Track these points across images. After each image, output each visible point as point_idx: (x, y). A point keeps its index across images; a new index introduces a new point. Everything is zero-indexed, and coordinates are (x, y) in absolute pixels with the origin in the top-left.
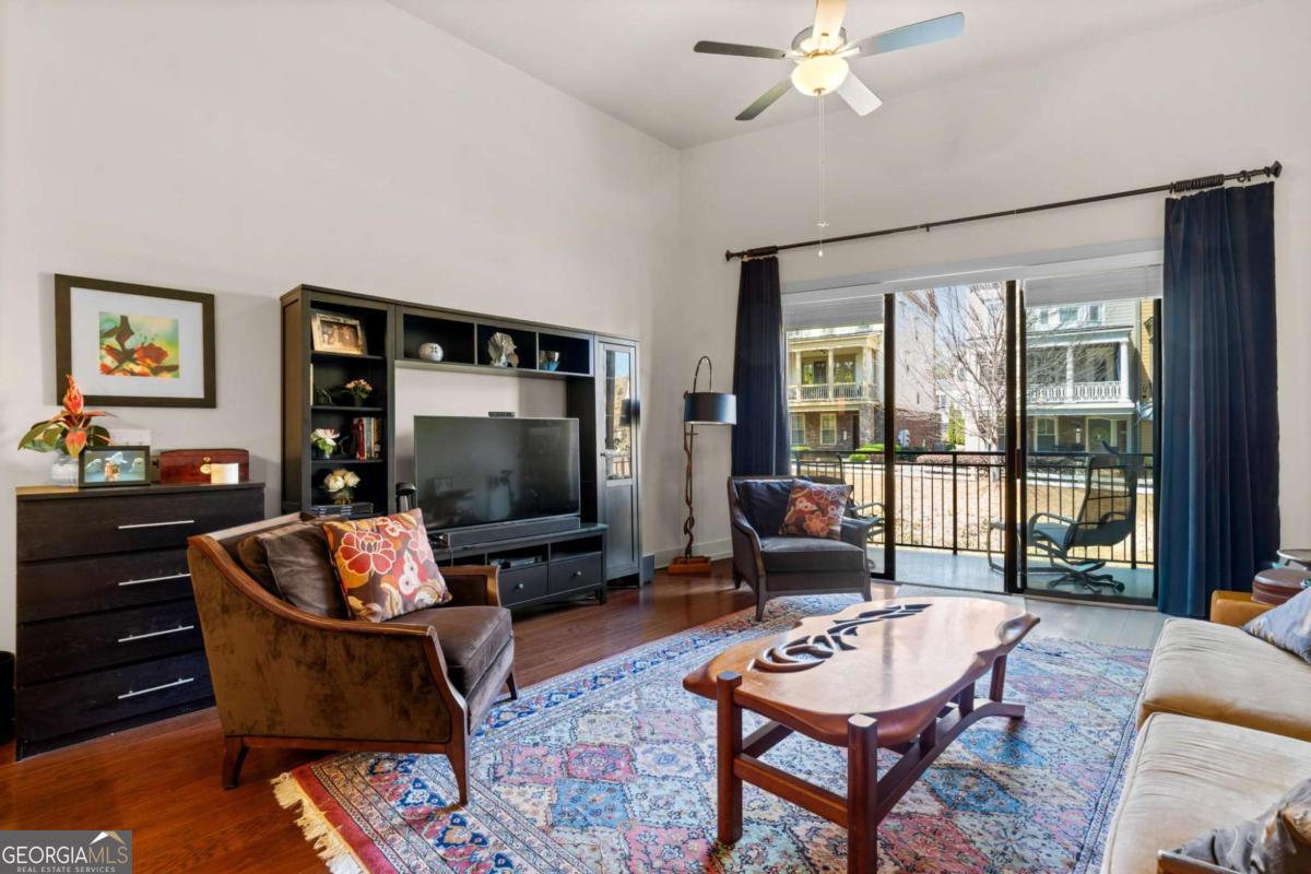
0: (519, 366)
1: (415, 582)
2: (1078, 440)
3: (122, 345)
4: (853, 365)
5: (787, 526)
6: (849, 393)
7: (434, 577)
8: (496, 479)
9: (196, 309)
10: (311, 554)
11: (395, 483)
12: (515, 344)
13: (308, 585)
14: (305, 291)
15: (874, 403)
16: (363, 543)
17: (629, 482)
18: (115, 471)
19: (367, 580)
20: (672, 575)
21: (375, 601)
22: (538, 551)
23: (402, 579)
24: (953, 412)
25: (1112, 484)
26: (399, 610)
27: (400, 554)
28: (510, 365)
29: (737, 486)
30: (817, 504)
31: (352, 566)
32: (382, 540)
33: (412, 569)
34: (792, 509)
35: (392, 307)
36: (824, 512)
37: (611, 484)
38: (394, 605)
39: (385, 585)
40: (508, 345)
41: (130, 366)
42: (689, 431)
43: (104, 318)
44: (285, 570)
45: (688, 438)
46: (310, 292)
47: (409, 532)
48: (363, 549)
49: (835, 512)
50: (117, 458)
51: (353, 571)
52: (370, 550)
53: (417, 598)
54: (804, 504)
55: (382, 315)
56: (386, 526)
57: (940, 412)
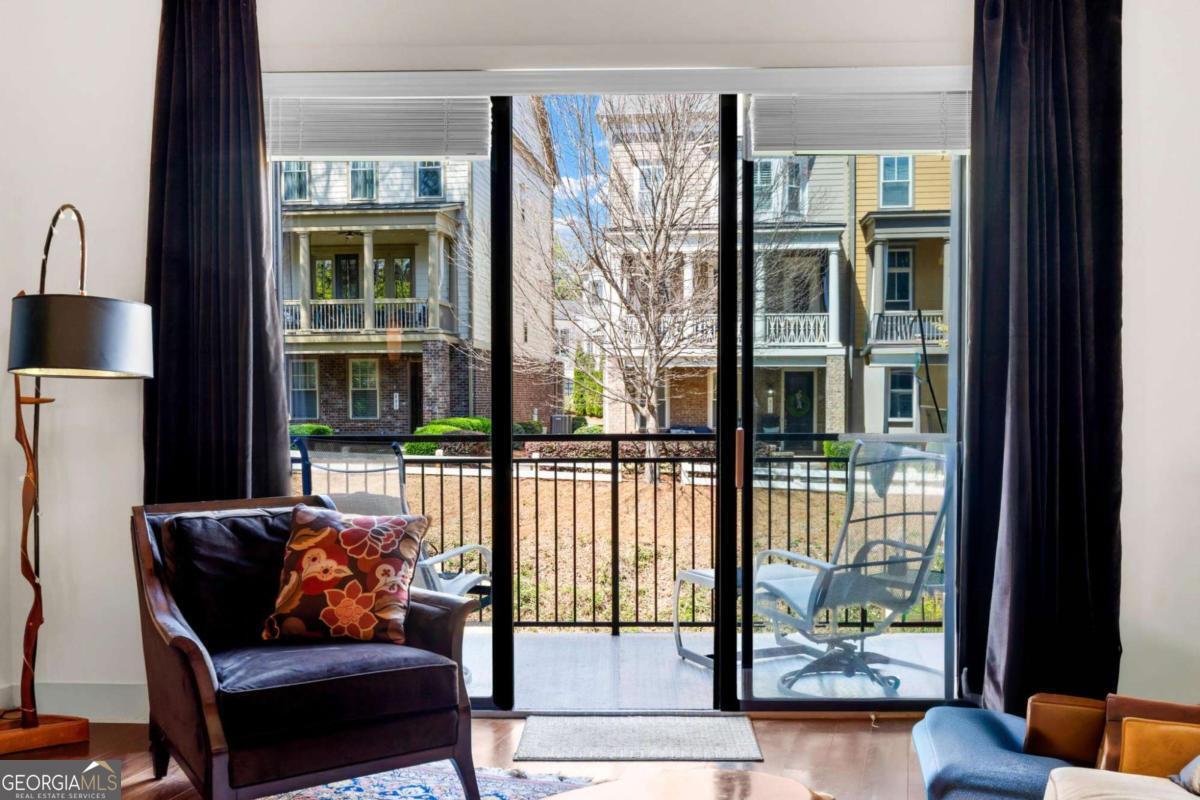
2: (770, 410)
4: (411, 265)
5: (281, 618)
6: (404, 318)
15: (449, 340)
24: (583, 359)
25: (827, 480)
29: (154, 525)
30: (352, 564)
34: (294, 576)
36: (367, 579)
42: (28, 391)
45: (28, 409)
49: (392, 578)
54: (320, 566)
57: (560, 358)
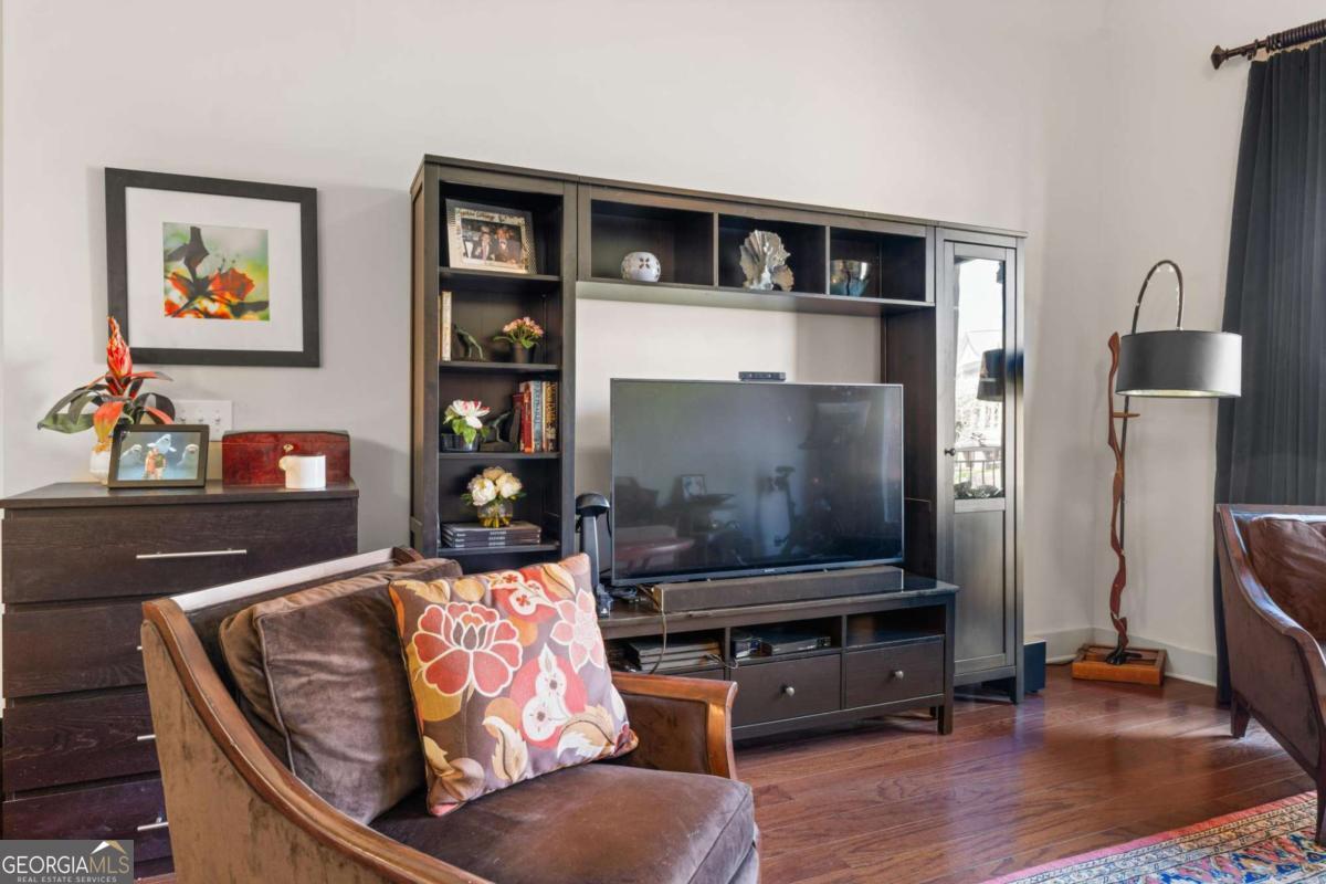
0: (795, 288)
1: (559, 714)
3: (193, 273)
7: (601, 701)
8: (770, 479)
9: (292, 211)
10: (358, 644)
11: (576, 495)
12: (787, 249)
13: (341, 714)
14: (431, 167)
16: (459, 628)
17: (999, 503)
18: (158, 465)
19: (457, 708)
20: (1077, 680)
21: (471, 756)
22: (825, 629)
23: (531, 707)
26: (522, 770)
27: (531, 652)
28: (778, 288)
31: (433, 674)
32: (498, 622)
33: (553, 685)
35: (571, 189)
37: (963, 506)
38: (511, 761)
39: (492, 721)
40: (772, 250)
41: (204, 303)
42: (1119, 408)
43: (170, 230)
44: (294, 682)
45: (1118, 423)
46: (439, 168)
47: (557, 605)
48: (458, 642)
50: (162, 443)
51: (435, 686)
52: (470, 645)
53: (560, 749)
55: (555, 202)
56: (511, 591)
